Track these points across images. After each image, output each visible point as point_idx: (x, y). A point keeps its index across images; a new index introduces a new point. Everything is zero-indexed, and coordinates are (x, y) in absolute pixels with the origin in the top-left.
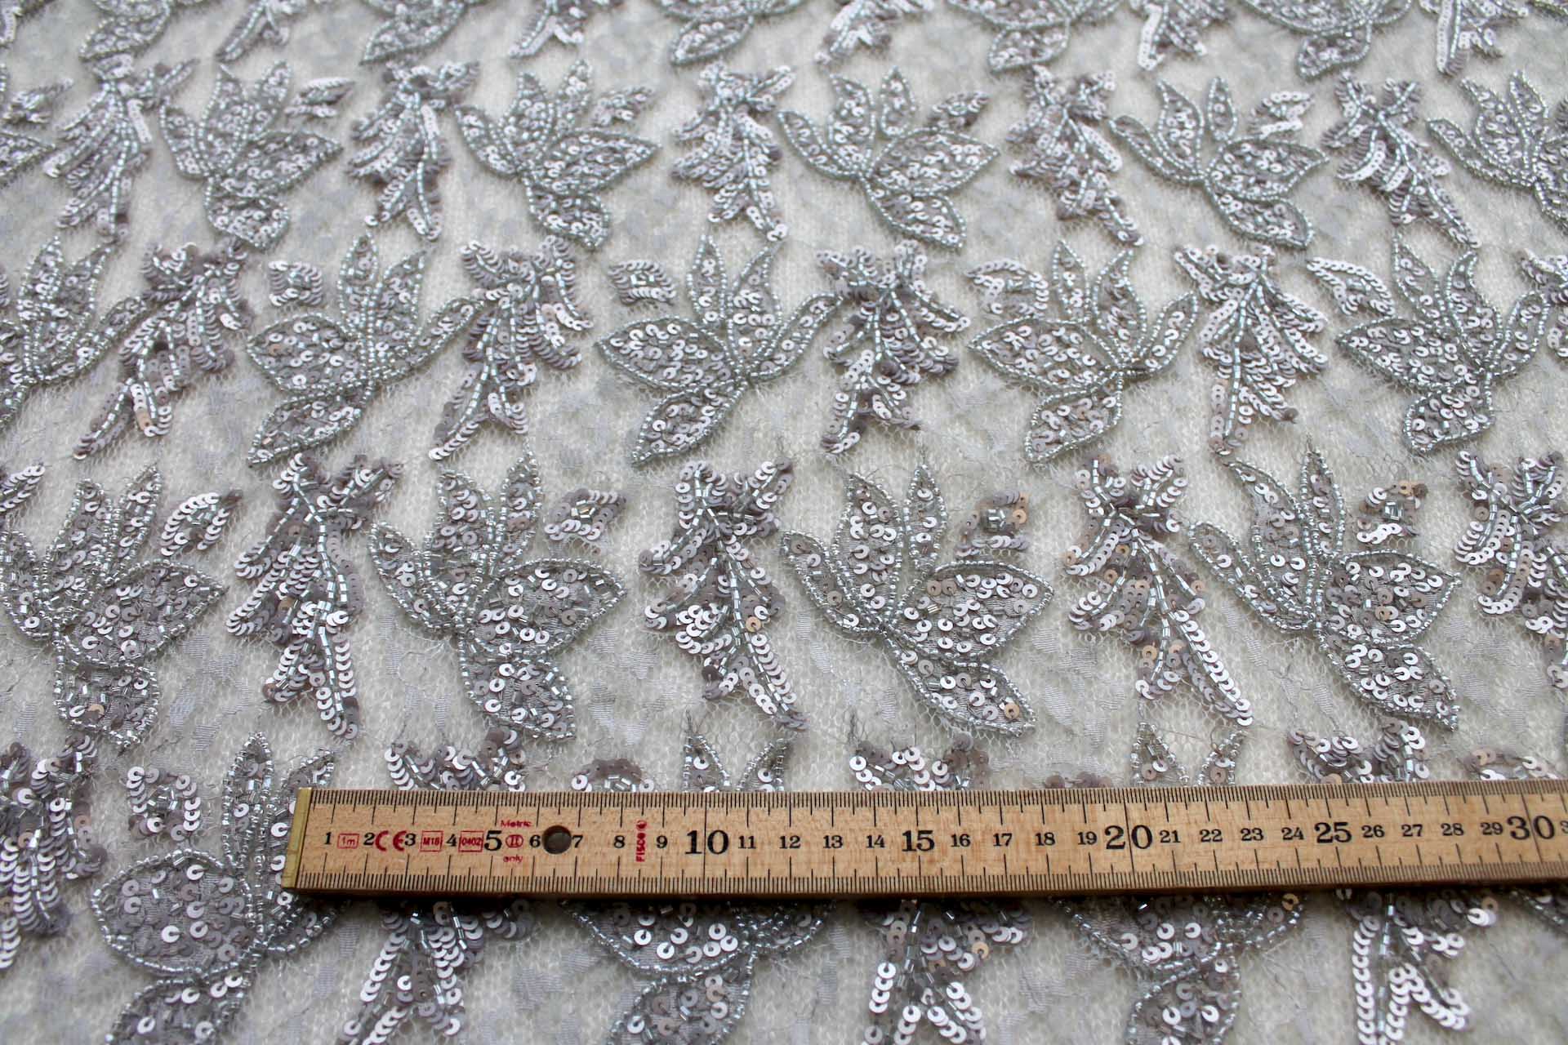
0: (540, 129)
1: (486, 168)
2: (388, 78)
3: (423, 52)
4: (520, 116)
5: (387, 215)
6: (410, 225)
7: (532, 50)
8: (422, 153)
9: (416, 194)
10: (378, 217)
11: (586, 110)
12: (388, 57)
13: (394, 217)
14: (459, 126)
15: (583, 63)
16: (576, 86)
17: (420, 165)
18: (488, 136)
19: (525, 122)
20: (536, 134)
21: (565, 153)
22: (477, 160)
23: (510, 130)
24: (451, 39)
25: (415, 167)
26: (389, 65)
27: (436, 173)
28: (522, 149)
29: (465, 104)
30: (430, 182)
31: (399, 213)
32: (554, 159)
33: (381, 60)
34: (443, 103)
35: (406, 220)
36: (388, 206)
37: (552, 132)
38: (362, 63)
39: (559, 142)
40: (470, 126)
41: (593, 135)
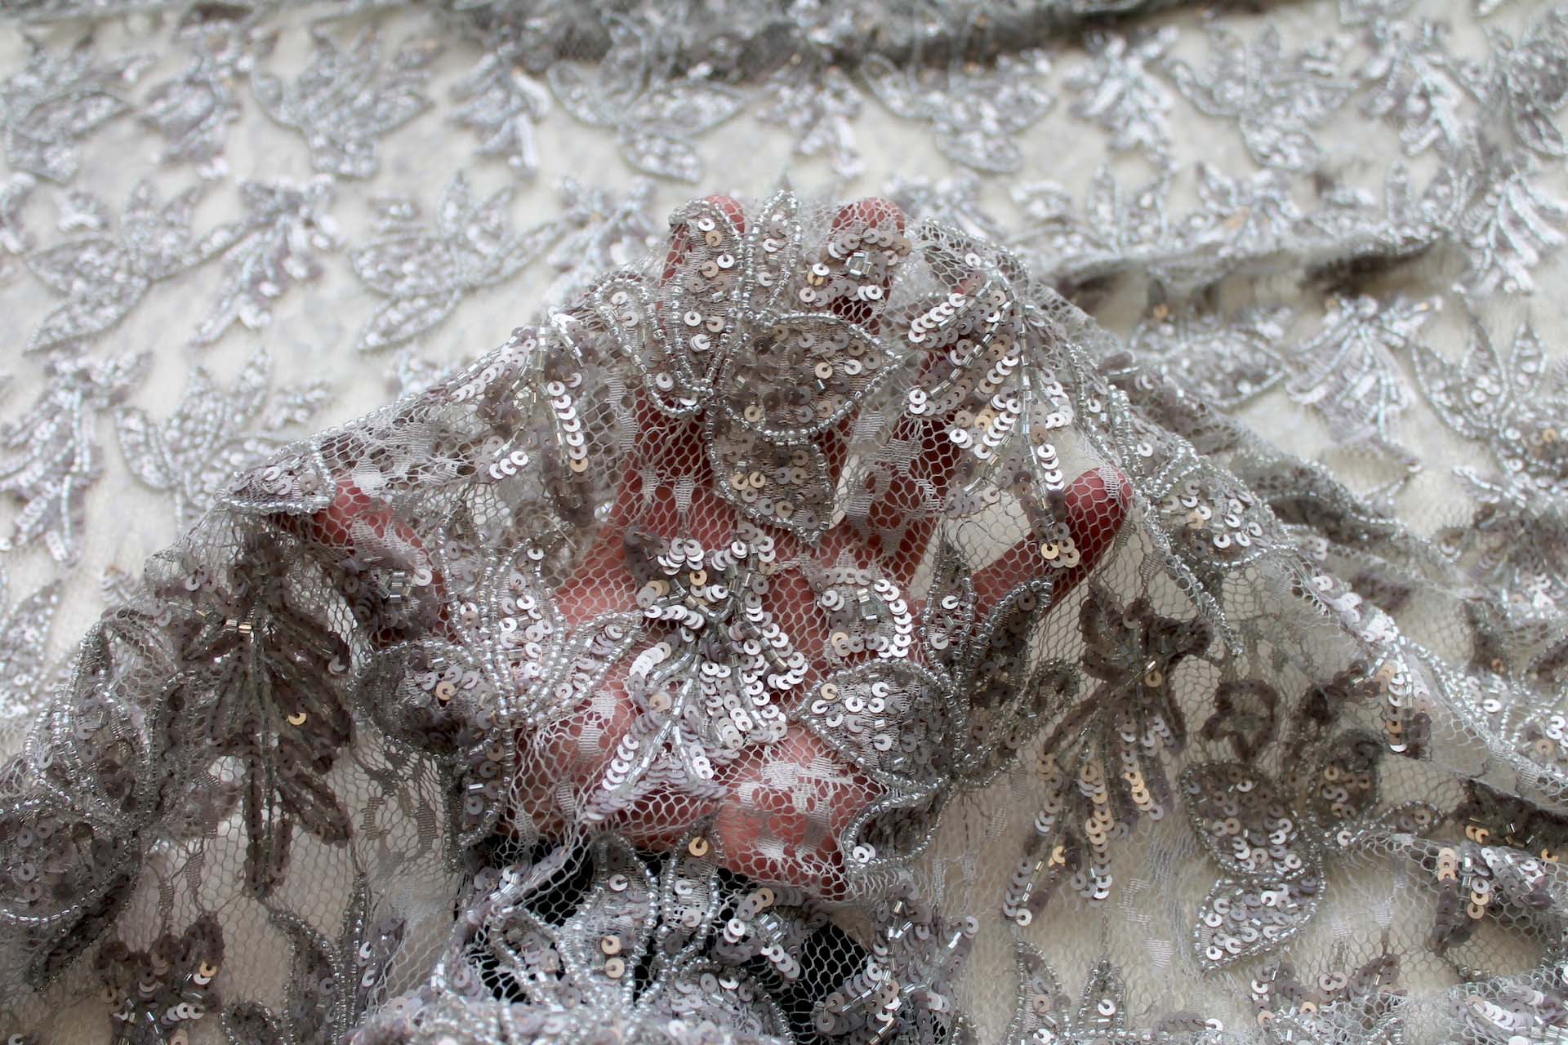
0: (204, 433)
1: (138, 480)
2: (51, 371)
3: (94, 338)
4: (185, 418)
5: (23, 538)
6: (48, 551)
7: (212, 337)
8: (72, 463)
9: (58, 513)
10: (13, 540)
11: (259, 410)
12: (56, 345)
13: (30, 541)
14: (117, 430)
15: (263, 352)
16: (255, 379)
17: (68, 479)
18: (147, 443)
19: (190, 425)
20: (198, 440)
21: (227, 462)
22: (130, 471)
23: (173, 434)
24: (127, 324)
25: (61, 481)
26: (55, 355)
27: (84, 488)
28: (181, 458)
29: (128, 404)
30: (77, 496)
31: (38, 536)
32: (214, 469)
33: (46, 350)
34: (105, 402)
35: (44, 544)
36: (25, 528)
37: (217, 437)
38: (25, 354)
39: (222, 448)
40: (129, 431)
41: (261, 440)
